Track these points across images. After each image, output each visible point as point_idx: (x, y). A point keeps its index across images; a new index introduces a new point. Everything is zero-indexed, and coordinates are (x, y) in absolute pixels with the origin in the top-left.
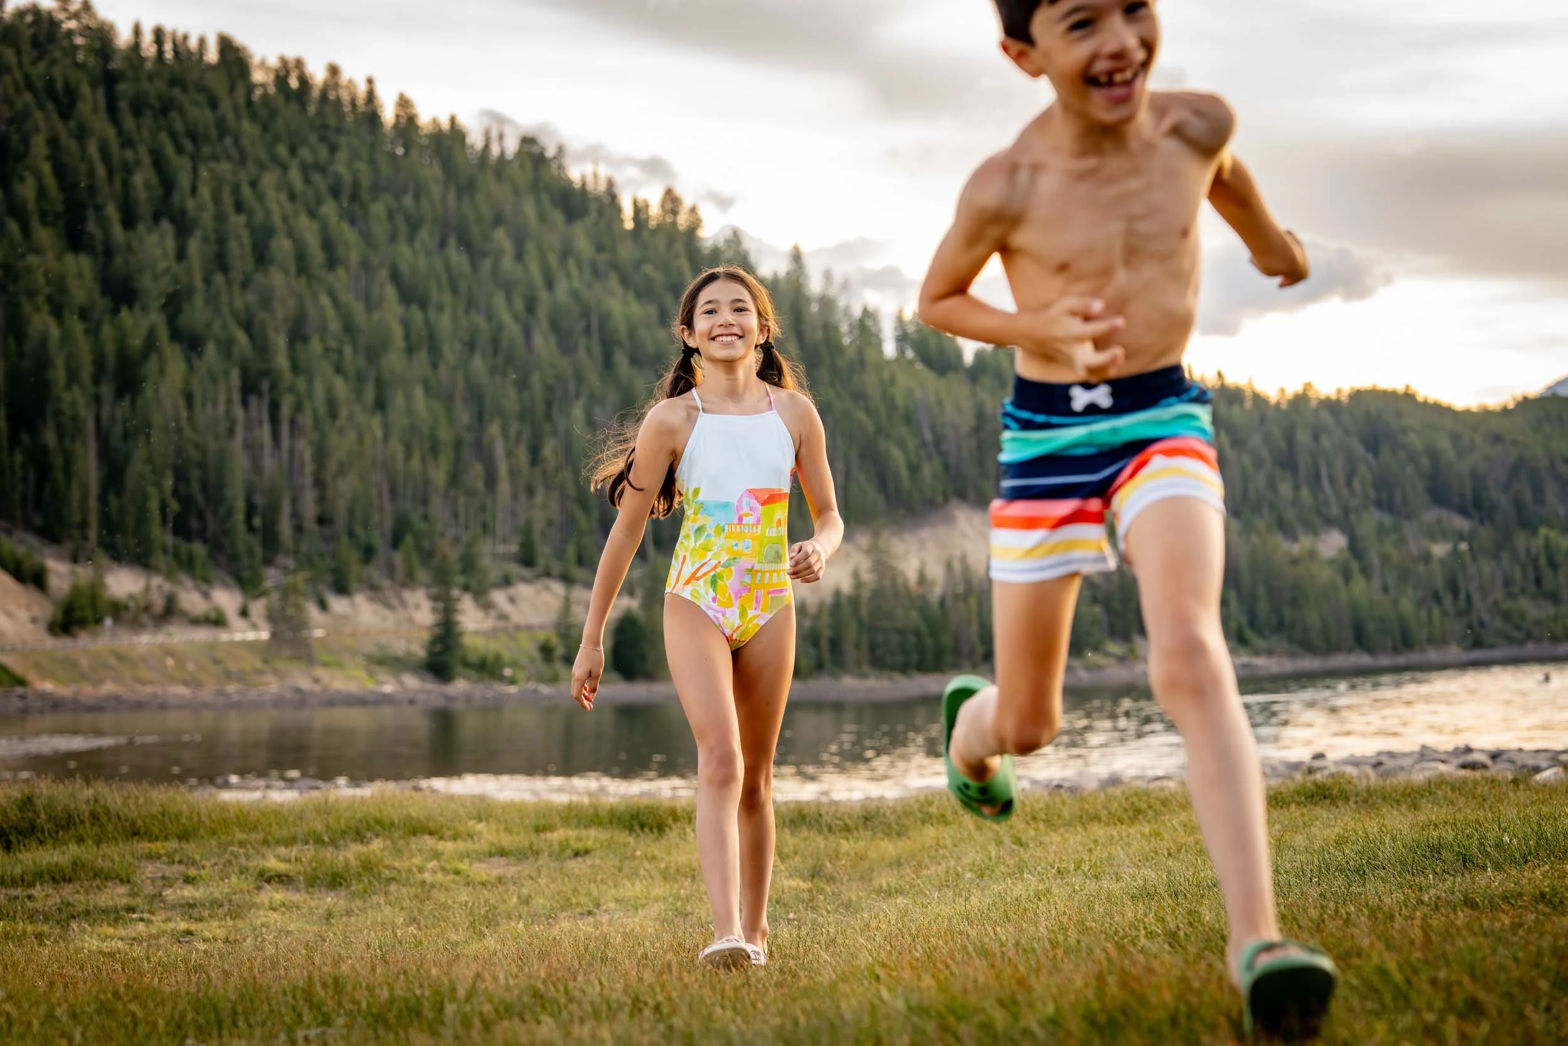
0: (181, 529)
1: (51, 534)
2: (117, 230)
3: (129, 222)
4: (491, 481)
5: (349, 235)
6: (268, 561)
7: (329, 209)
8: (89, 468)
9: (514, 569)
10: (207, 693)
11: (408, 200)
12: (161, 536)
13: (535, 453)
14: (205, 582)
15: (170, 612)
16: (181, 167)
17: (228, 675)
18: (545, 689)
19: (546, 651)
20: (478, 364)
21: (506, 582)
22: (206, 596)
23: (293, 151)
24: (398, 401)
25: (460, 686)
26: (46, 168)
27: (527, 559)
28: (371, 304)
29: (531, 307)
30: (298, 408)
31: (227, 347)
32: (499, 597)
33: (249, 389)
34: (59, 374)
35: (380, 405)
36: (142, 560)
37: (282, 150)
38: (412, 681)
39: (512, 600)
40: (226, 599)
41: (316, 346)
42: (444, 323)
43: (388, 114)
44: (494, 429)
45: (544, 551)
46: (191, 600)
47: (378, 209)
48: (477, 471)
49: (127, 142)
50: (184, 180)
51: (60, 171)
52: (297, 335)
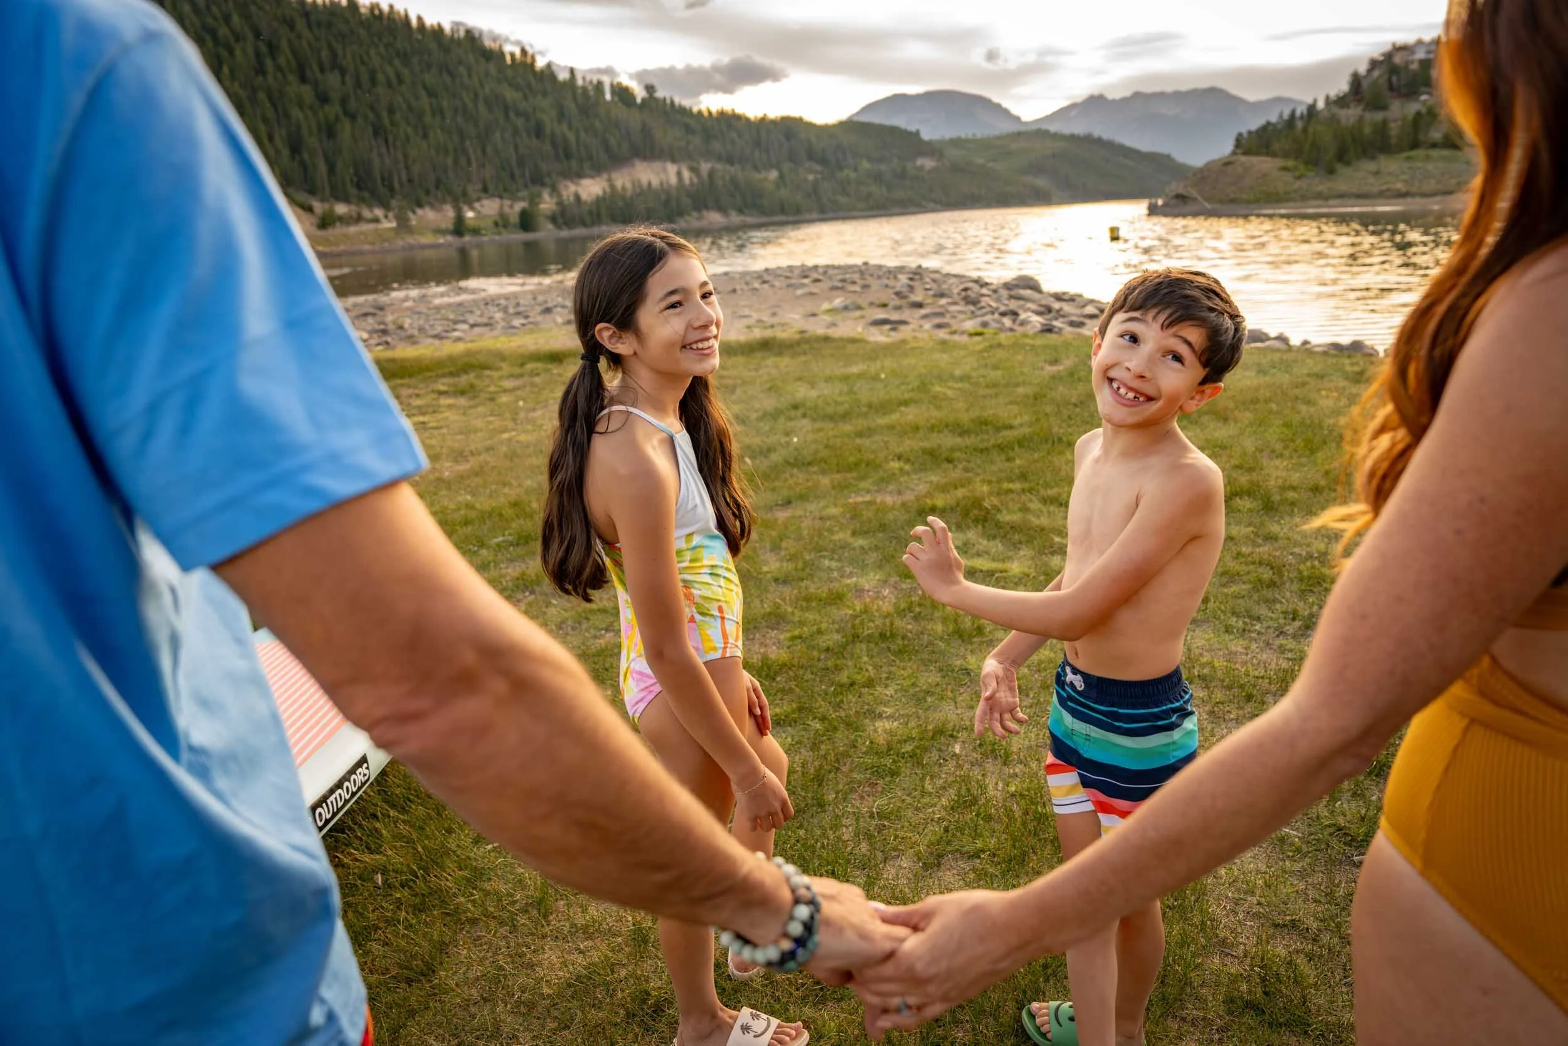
0: (359, 187)
1: (312, 192)
2: (318, 75)
3: (322, 70)
4: (469, 163)
5: (405, 72)
6: (392, 197)
7: (397, 62)
8: (323, 168)
9: (482, 195)
10: (377, 247)
11: (426, 57)
12: (353, 191)
13: (484, 151)
14: (370, 207)
15: (359, 219)
16: (338, 47)
17: (385, 240)
18: (497, 238)
19: (496, 224)
20: (459, 119)
21: (479, 199)
22: (372, 211)
23: (380, 39)
24: (431, 135)
25: (467, 238)
26: (288, 51)
27: (485, 190)
28: (417, 98)
29: (476, 95)
30: (395, 139)
31: (366, 118)
32: (477, 205)
33: (376, 133)
34: (305, 131)
35: (425, 136)
36: (346, 200)
37: (376, 39)
38: (450, 238)
39: (482, 206)
40: (379, 212)
41: (398, 115)
42: (445, 103)
43: (414, 22)
44: (468, 143)
45: (491, 187)
46: (366, 213)
47: (415, 60)
48: (463, 161)
49: (317, 39)
50: (340, 53)
51: (294, 52)
52: (391, 111)
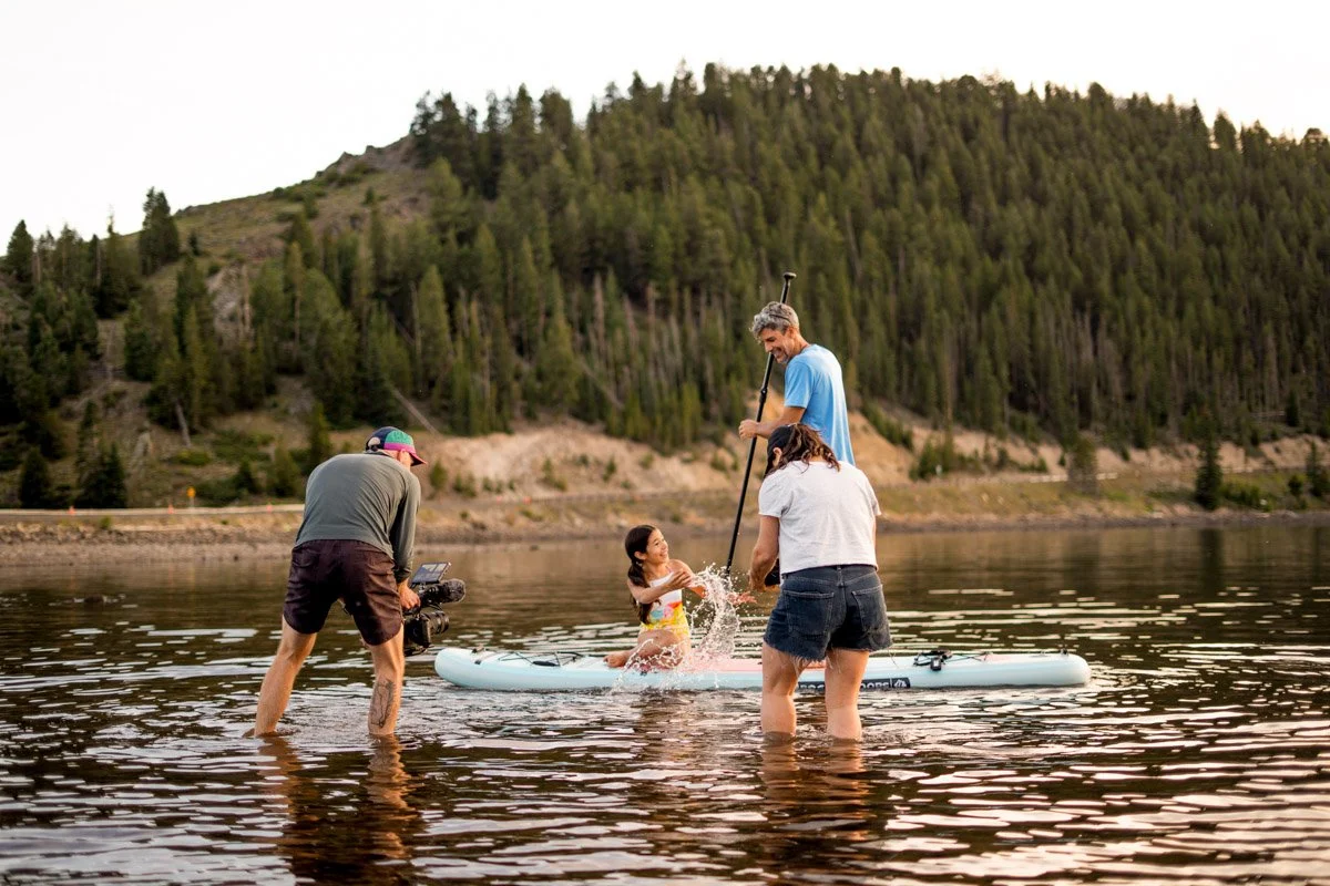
0: (1018, 401)
1: (919, 411)
2: (994, 208)
3: (1004, 200)
4: (1260, 363)
5: (1167, 200)
6: (1084, 426)
7: (1154, 185)
8: (948, 367)
9: (1282, 428)
10: (1012, 519)
11: (1215, 175)
12: (1001, 408)
13: (1300, 342)
14: (1033, 441)
15: (1003, 463)
16: (1046, 163)
17: (1030, 507)
18: (1293, 514)
19: (1294, 486)
20: (1257, 282)
21: (1274, 437)
22: (1034, 451)
23: (1132, 149)
24: (1190, 309)
25: (1223, 512)
26: (947, 169)
27: (1291, 419)
28: (1178, 242)
29: (1304, 241)
30: (1115, 318)
31: (1064, 280)
32: (1267, 449)
33: (1078, 305)
34: (931, 301)
35: (1180, 313)
36: (984, 425)
37: (1124, 149)
38: (1182, 510)
39: (1277, 451)
40: (1050, 454)
41: (1131, 276)
42: (1233, 256)
43: (1209, 121)
44: (1268, 328)
45: (1304, 415)
46: (1020, 453)
47: (1191, 182)
48: (1247, 358)
49: (1011, 151)
50: (1046, 171)
51: (958, 173)
52: (1118, 270)
